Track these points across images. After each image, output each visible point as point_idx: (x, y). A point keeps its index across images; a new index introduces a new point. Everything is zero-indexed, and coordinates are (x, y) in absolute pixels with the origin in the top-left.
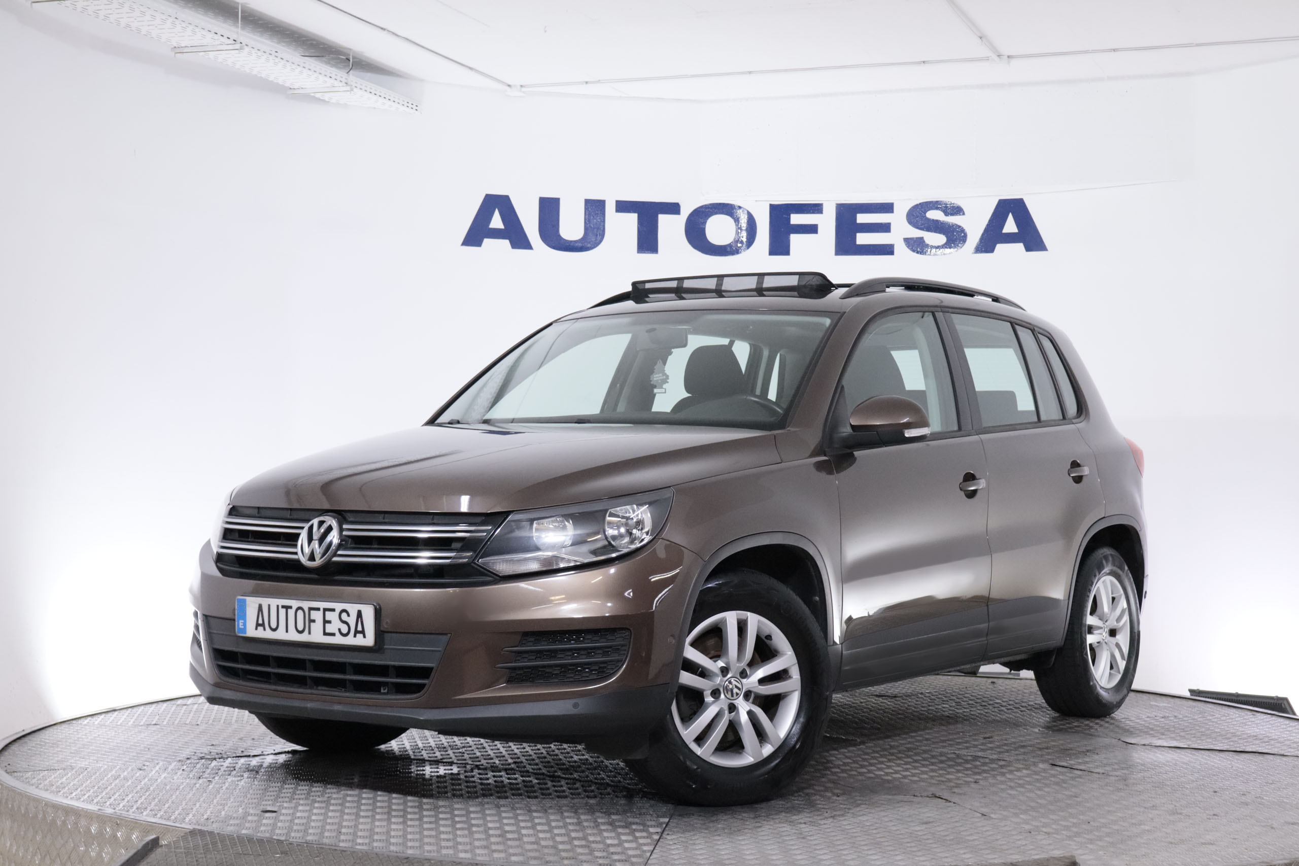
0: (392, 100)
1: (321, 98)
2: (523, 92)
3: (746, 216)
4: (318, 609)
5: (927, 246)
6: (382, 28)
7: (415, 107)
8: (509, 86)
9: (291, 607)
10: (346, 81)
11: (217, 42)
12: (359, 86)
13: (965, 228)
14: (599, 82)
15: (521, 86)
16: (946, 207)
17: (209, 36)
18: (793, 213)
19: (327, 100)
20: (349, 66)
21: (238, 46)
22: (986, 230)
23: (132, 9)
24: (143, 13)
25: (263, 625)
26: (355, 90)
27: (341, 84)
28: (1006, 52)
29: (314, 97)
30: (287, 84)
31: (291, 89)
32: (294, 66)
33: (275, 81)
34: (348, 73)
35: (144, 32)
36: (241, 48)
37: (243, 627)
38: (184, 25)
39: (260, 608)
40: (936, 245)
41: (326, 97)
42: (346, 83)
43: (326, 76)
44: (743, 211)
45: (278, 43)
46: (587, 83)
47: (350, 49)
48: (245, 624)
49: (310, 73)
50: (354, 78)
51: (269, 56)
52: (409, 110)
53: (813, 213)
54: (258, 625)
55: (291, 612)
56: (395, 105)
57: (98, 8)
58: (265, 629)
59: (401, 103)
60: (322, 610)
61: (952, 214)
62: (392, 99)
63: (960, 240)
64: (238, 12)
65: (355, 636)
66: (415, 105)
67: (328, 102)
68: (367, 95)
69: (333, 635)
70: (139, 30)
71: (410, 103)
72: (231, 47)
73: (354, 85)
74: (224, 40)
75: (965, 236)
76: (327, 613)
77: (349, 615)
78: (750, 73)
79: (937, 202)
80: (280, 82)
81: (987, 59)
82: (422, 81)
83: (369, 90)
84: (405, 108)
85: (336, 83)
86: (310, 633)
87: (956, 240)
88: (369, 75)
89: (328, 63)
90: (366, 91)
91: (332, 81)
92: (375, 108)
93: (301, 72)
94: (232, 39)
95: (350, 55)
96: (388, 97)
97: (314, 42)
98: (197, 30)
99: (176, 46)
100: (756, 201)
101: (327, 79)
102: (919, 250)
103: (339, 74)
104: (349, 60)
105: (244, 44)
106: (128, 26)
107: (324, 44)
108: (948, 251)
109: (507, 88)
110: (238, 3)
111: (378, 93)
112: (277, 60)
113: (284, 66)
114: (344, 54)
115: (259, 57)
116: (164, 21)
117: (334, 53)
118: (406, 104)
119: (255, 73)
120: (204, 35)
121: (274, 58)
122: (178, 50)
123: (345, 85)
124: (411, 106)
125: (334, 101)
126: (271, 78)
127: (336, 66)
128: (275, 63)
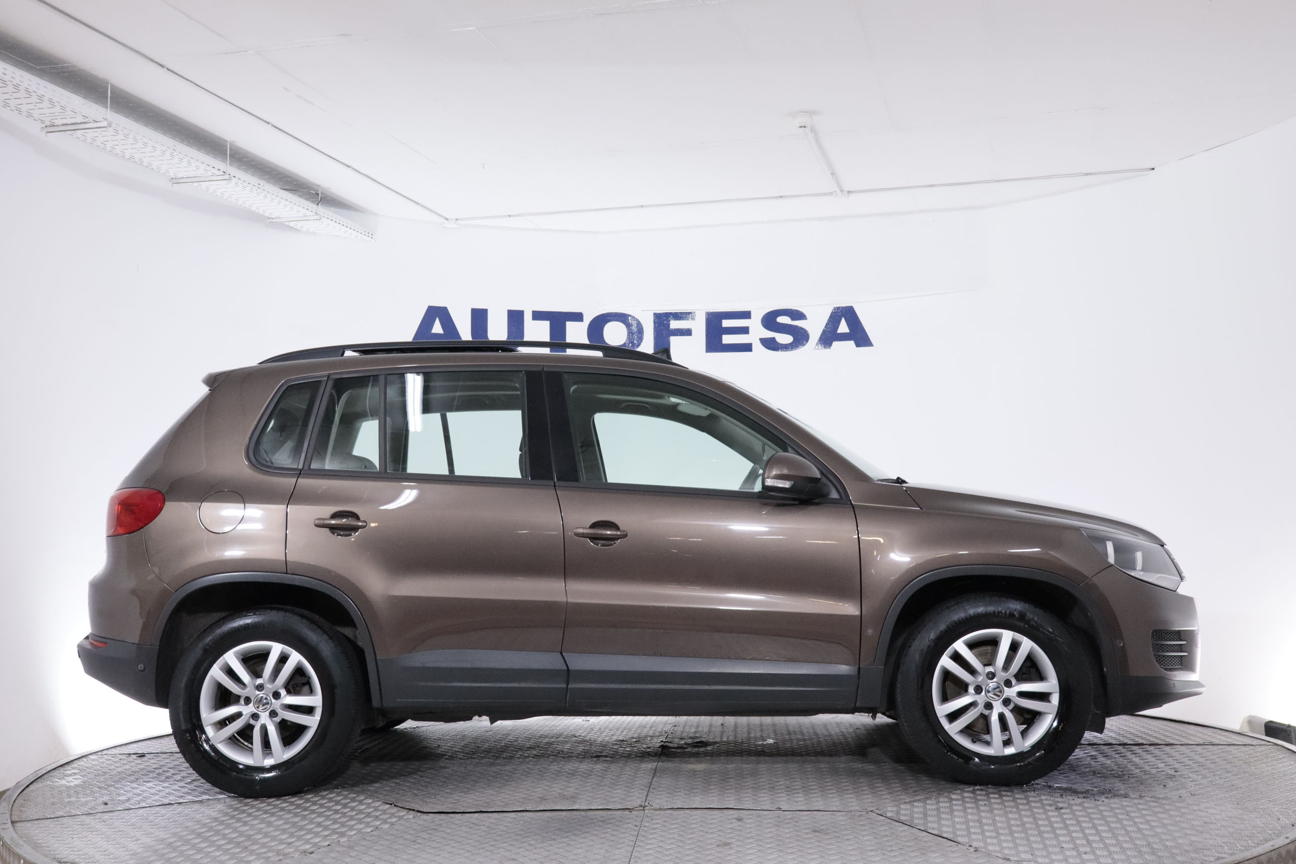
1: (294, 226)
2: (458, 224)
7: (371, 235)
8: (446, 219)
10: (316, 212)
11: (210, 173)
12: (327, 216)
14: (519, 215)
15: (456, 219)
17: (201, 167)
20: (318, 200)
21: (227, 177)
23: (136, 140)
24: (145, 144)
26: (323, 218)
27: (312, 214)
28: (847, 188)
29: (289, 226)
30: (266, 214)
31: (269, 218)
33: (257, 211)
34: (318, 204)
35: (145, 164)
36: (230, 179)
38: (179, 157)
41: (299, 225)
43: (299, 206)
45: (260, 179)
46: (509, 216)
47: (319, 186)
49: (286, 203)
50: (321, 209)
51: (253, 187)
52: (366, 238)
56: (356, 233)
57: (105, 139)
59: (360, 231)
64: (227, 149)
66: (371, 233)
67: (300, 229)
68: (333, 224)
70: (142, 161)
71: (367, 232)
72: (220, 178)
73: (322, 215)
74: (215, 171)
80: (260, 211)
81: (832, 194)
82: (376, 214)
83: (335, 219)
84: (363, 236)
85: (308, 213)
88: (335, 209)
89: (301, 196)
90: (332, 221)
91: (305, 211)
92: (340, 234)
93: (279, 203)
94: (222, 171)
95: (319, 191)
96: (349, 227)
97: (289, 179)
98: (192, 161)
99: (174, 177)
100: (643, 311)
101: (300, 209)
103: (311, 205)
104: (319, 196)
105: (232, 175)
106: (132, 157)
107: (297, 181)
109: (446, 221)
110: (227, 141)
111: (342, 223)
112: (259, 191)
113: (265, 197)
114: (313, 189)
115: (244, 188)
116: (163, 152)
117: (306, 188)
118: (364, 233)
119: (240, 203)
120: (198, 167)
121: (257, 189)
122: (175, 181)
123: (315, 214)
124: (367, 234)
125: (304, 229)
126: (254, 209)
127: (308, 200)
128: (258, 194)
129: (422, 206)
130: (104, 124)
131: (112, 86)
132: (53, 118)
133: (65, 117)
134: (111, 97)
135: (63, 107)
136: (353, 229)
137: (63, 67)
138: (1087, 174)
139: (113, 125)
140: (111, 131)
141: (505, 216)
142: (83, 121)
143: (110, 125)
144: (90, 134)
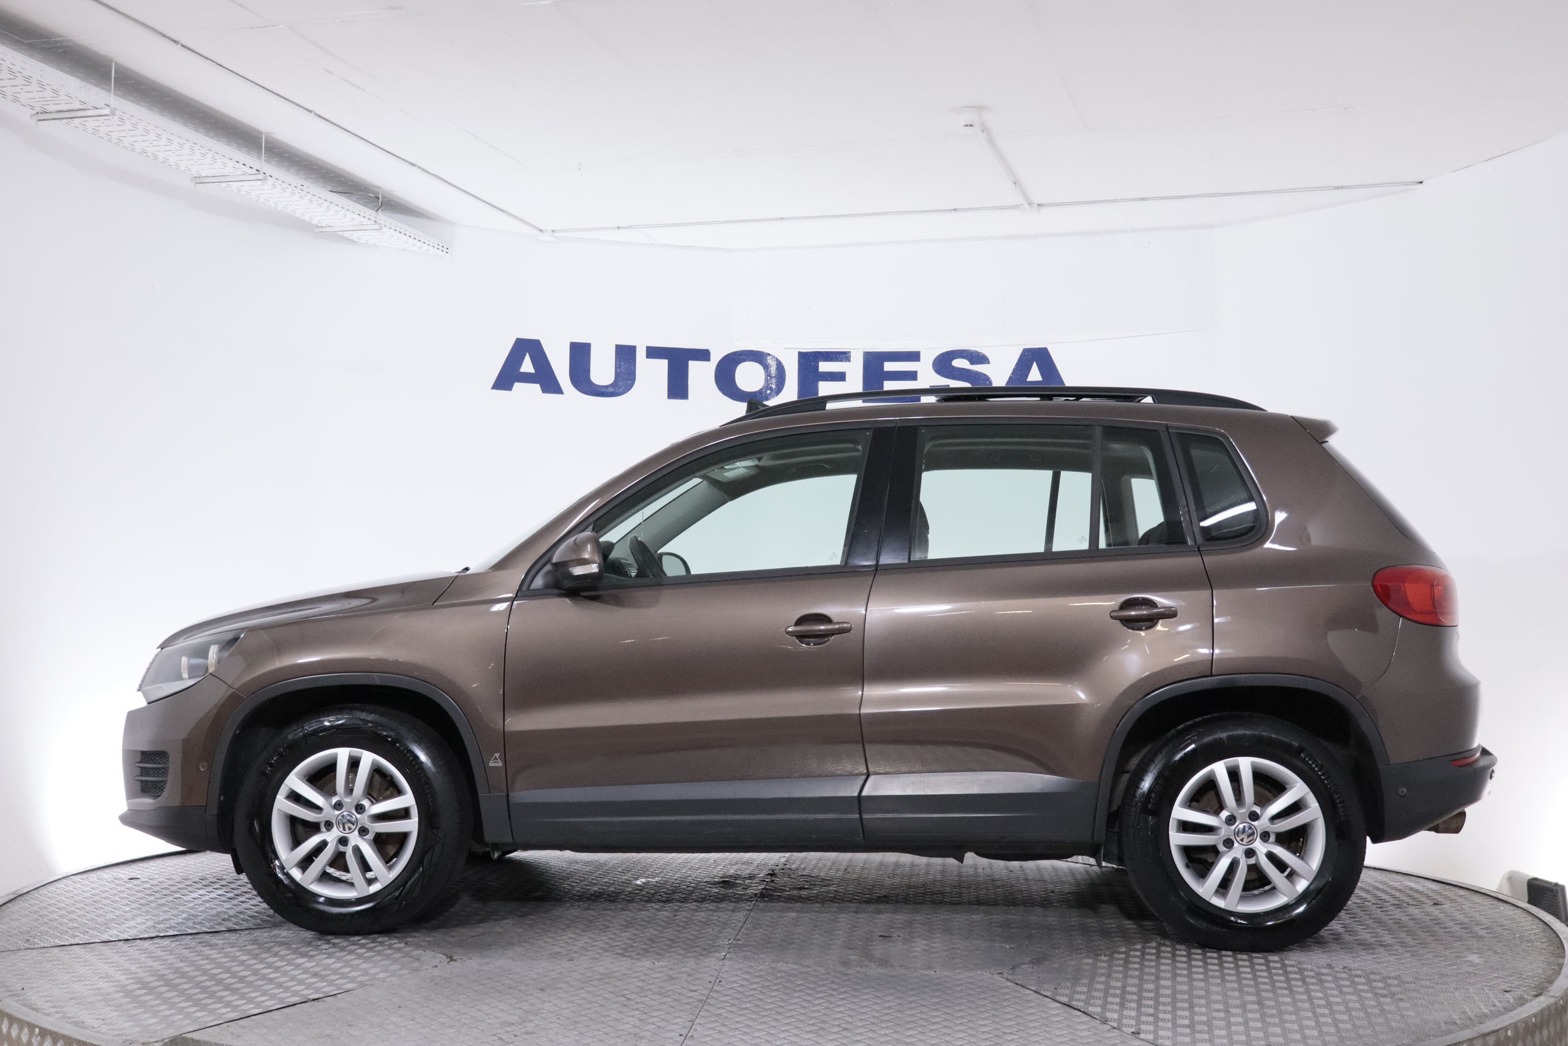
1: (350, 237)
2: (555, 237)
6: (412, 164)
7: (446, 249)
8: (541, 230)
10: (375, 220)
11: (240, 172)
12: (388, 226)
14: (630, 227)
15: (553, 231)
17: (231, 164)
19: (355, 239)
20: (378, 204)
21: (261, 176)
23: (147, 131)
24: (159, 136)
26: (385, 229)
27: (369, 222)
28: (1037, 200)
29: (342, 237)
30: (314, 222)
31: (318, 227)
32: (320, 201)
33: (302, 218)
34: (377, 211)
35: (161, 159)
36: (265, 179)
38: (203, 151)
41: (355, 236)
43: (355, 213)
45: (305, 179)
46: (618, 228)
47: (380, 187)
49: (338, 209)
50: (382, 217)
51: (294, 189)
52: (439, 252)
56: (425, 247)
57: (110, 129)
59: (432, 245)
62: (422, 240)
64: (261, 143)
66: (445, 247)
67: (357, 241)
68: (397, 234)
70: (155, 157)
71: (441, 245)
72: (253, 177)
73: (383, 223)
74: (247, 169)
78: (782, 219)
80: (307, 218)
81: (1017, 207)
82: (454, 225)
83: (399, 230)
84: (435, 250)
85: (365, 221)
88: (399, 216)
89: (357, 201)
90: (395, 230)
91: (360, 218)
92: (405, 249)
93: (328, 208)
94: (255, 168)
95: (378, 194)
96: (418, 238)
97: (343, 180)
98: (217, 157)
99: (197, 175)
100: (785, 349)
101: (355, 216)
103: (368, 212)
104: (379, 200)
105: (267, 174)
106: (144, 151)
107: (352, 181)
109: (540, 234)
110: (262, 133)
111: (408, 234)
112: (303, 194)
113: (311, 201)
114: (374, 193)
115: (284, 190)
116: (181, 146)
117: (360, 190)
118: (436, 246)
119: (280, 207)
120: (225, 164)
121: (301, 192)
122: (198, 180)
123: (374, 223)
124: (441, 248)
125: (362, 241)
126: (298, 215)
127: (365, 205)
128: (302, 198)
129: (508, 213)
130: (107, 111)
131: (117, 65)
132: (43, 103)
133: (58, 102)
134: (115, 78)
135: (55, 91)
137: (56, 42)
138: (1338, 188)
139: (117, 113)
140: (115, 120)
141: (613, 228)
142: (82, 107)
143: (113, 113)
144: (91, 123)
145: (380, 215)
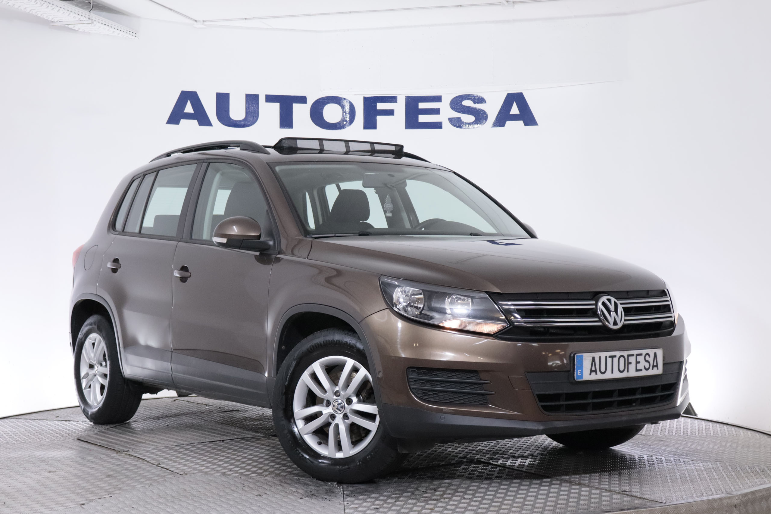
0: (119, 29)
1: (73, 28)
2: (205, 25)
3: (349, 105)
4: (633, 355)
5: (463, 123)
7: (135, 34)
8: (196, 21)
9: (615, 356)
10: (89, 17)
12: (97, 20)
13: (486, 111)
14: (253, 18)
15: (204, 21)
16: (474, 98)
18: (378, 102)
19: (77, 30)
20: (91, 7)
22: (499, 113)
25: (595, 371)
26: (95, 23)
27: (85, 19)
29: (68, 28)
30: (50, 19)
31: (52, 22)
32: (54, 7)
33: (42, 17)
34: (90, 11)
37: (580, 374)
39: (593, 360)
40: (469, 122)
41: (76, 27)
42: (89, 18)
43: (75, 13)
44: (347, 101)
46: (246, 19)
48: (582, 373)
49: (65, 11)
50: (93, 15)
52: (130, 36)
53: (391, 102)
54: (591, 371)
55: (615, 360)
56: (121, 33)
58: (596, 374)
59: (126, 31)
60: (635, 355)
61: (478, 103)
63: (483, 119)
65: (653, 369)
66: (134, 33)
67: (78, 31)
68: (103, 26)
69: (641, 370)
71: (131, 32)
73: (94, 19)
75: (487, 116)
76: (638, 357)
77: (649, 357)
78: (351, 12)
79: (469, 95)
80: (45, 17)
81: (501, 4)
82: (139, 17)
83: (104, 23)
84: (128, 35)
85: (82, 18)
86: (628, 371)
87: (481, 119)
88: (104, 13)
89: (76, 5)
90: (102, 23)
91: (79, 17)
92: (108, 35)
93: (59, 10)
96: (117, 28)
100: (355, 95)
101: (76, 15)
102: (458, 125)
103: (85, 12)
104: (91, 4)
108: (476, 126)
109: (195, 23)
111: (110, 25)
113: (47, 7)
115: (30, 1)
118: (129, 33)
119: (28, 11)
123: (88, 19)
124: (131, 34)
125: (81, 30)
126: (39, 15)
127: (82, 7)
128: (42, 5)
136: (119, 30)
141: (242, 19)
145: (92, 14)
